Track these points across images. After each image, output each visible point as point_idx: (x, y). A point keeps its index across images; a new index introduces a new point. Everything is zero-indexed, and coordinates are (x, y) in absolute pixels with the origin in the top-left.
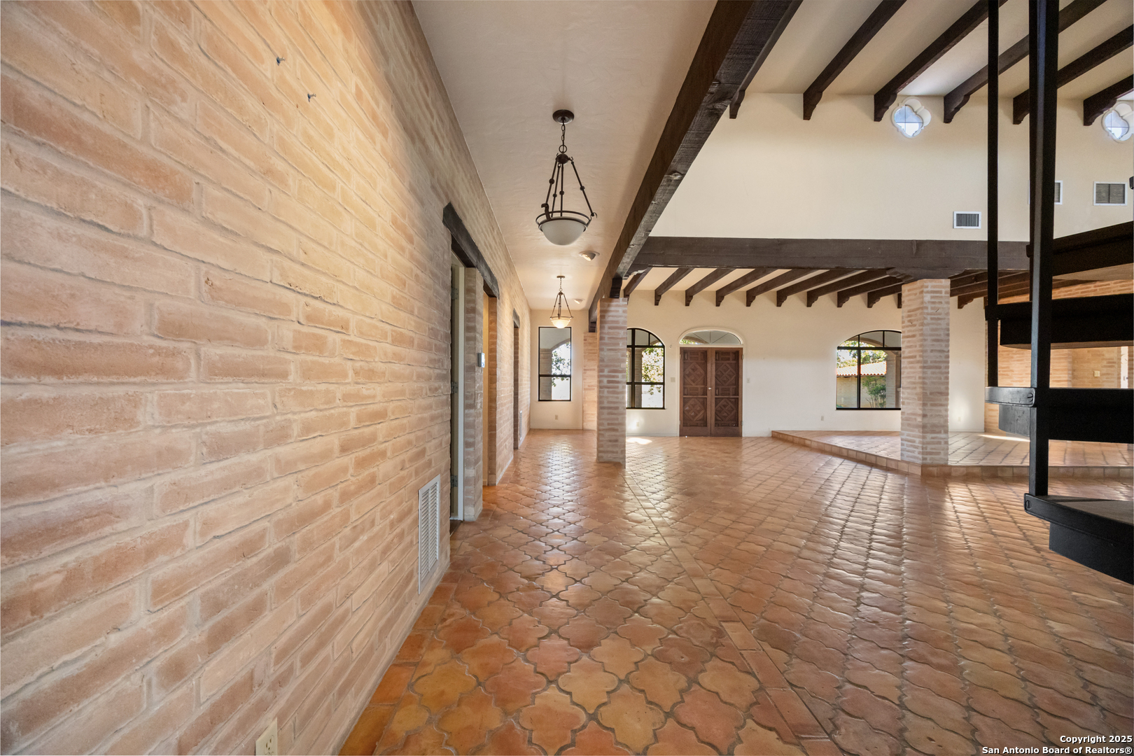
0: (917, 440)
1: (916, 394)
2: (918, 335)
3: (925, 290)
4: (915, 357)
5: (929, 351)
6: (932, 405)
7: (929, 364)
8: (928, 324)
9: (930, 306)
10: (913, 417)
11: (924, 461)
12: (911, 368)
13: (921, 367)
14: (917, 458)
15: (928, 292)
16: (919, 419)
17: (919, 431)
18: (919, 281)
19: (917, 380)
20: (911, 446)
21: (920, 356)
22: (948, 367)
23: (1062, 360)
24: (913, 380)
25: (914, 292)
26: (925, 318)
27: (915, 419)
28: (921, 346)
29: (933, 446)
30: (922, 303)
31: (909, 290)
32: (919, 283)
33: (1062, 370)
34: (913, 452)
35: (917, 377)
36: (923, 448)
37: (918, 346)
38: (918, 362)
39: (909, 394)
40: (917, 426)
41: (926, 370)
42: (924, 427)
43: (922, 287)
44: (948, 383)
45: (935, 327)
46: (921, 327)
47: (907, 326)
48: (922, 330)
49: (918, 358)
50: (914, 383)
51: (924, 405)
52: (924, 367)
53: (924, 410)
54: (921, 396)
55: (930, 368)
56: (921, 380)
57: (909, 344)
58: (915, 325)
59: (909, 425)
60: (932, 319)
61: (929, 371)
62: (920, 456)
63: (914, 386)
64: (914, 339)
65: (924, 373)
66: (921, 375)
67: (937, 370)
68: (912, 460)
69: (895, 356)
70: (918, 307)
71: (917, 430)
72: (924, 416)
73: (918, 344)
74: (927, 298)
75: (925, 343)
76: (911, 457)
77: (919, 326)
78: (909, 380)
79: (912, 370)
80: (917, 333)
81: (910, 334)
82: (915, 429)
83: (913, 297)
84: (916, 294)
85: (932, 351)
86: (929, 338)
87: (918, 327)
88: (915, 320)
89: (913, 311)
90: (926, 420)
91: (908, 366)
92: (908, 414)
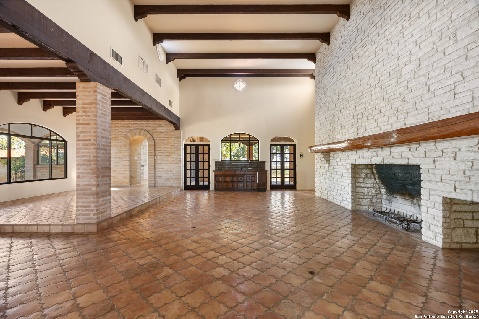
0: (92, 205)
1: (91, 169)
2: (92, 124)
3: (98, 90)
4: (90, 140)
5: (100, 137)
6: (102, 177)
7: (100, 147)
8: (100, 117)
9: (100, 103)
10: (88, 187)
11: (98, 220)
12: (86, 149)
13: (95, 149)
14: (92, 219)
15: (99, 93)
16: (94, 189)
17: (94, 198)
18: (92, 82)
19: (92, 158)
20: (87, 210)
21: (94, 140)
22: (110, 150)
23: (127, 151)
24: (87, 158)
25: (88, 90)
26: (98, 112)
27: (90, 189)
28: (95, 132)
29: (103, 207)
30: (96, 99)
31: (83, 87)
32: (92, 84)
33: (127, 156)
34: (89, 215)
35: (92, 156)
36: (97, 210)
37: (92, 132)
39: (84, 169)
40: (92, 194)
41: (98, 151)
42: (98, 194)
43: (96, 87)
44: (110, 161)
45: (104, 120)
46: (95, 118)
47: (82, 116)
48: (95, 120)
49: (92, 142)
50: (89, 161)
52: (97, 149)
54: (95, 171)
55: (101, 149)
56: (95, 159)
57: (83, 130)
58: (89, 116)
59: (84, 194)
60: (102, 113)
61: (101, 152)
62: (95, 217)
63: (89, 163)
64: (88, 126)
65: (97, 153)
66: (95, 154)
67: (105, 151)
68: (87, 221)
69: (33, 145)
70: (92, 102)
71: (92, 197)
72: (98, 185)
73: (92, 130)
74: (99, 97)
75: (98, 130)
76: (87, 219)
77: (93, 117)
78: (84, 158)
79: (87, 151)
80: (92, 122)
81: (85, 122)
82: (91, 197)
83: (87, 94)
84: (90, 92)
85: (102, 137)
86: (101, 127)
87: (91, 117)
88: (89, 112)
89: (87, 104)
90: (99, 189)
91: (83, 147)
92: (83, 185)
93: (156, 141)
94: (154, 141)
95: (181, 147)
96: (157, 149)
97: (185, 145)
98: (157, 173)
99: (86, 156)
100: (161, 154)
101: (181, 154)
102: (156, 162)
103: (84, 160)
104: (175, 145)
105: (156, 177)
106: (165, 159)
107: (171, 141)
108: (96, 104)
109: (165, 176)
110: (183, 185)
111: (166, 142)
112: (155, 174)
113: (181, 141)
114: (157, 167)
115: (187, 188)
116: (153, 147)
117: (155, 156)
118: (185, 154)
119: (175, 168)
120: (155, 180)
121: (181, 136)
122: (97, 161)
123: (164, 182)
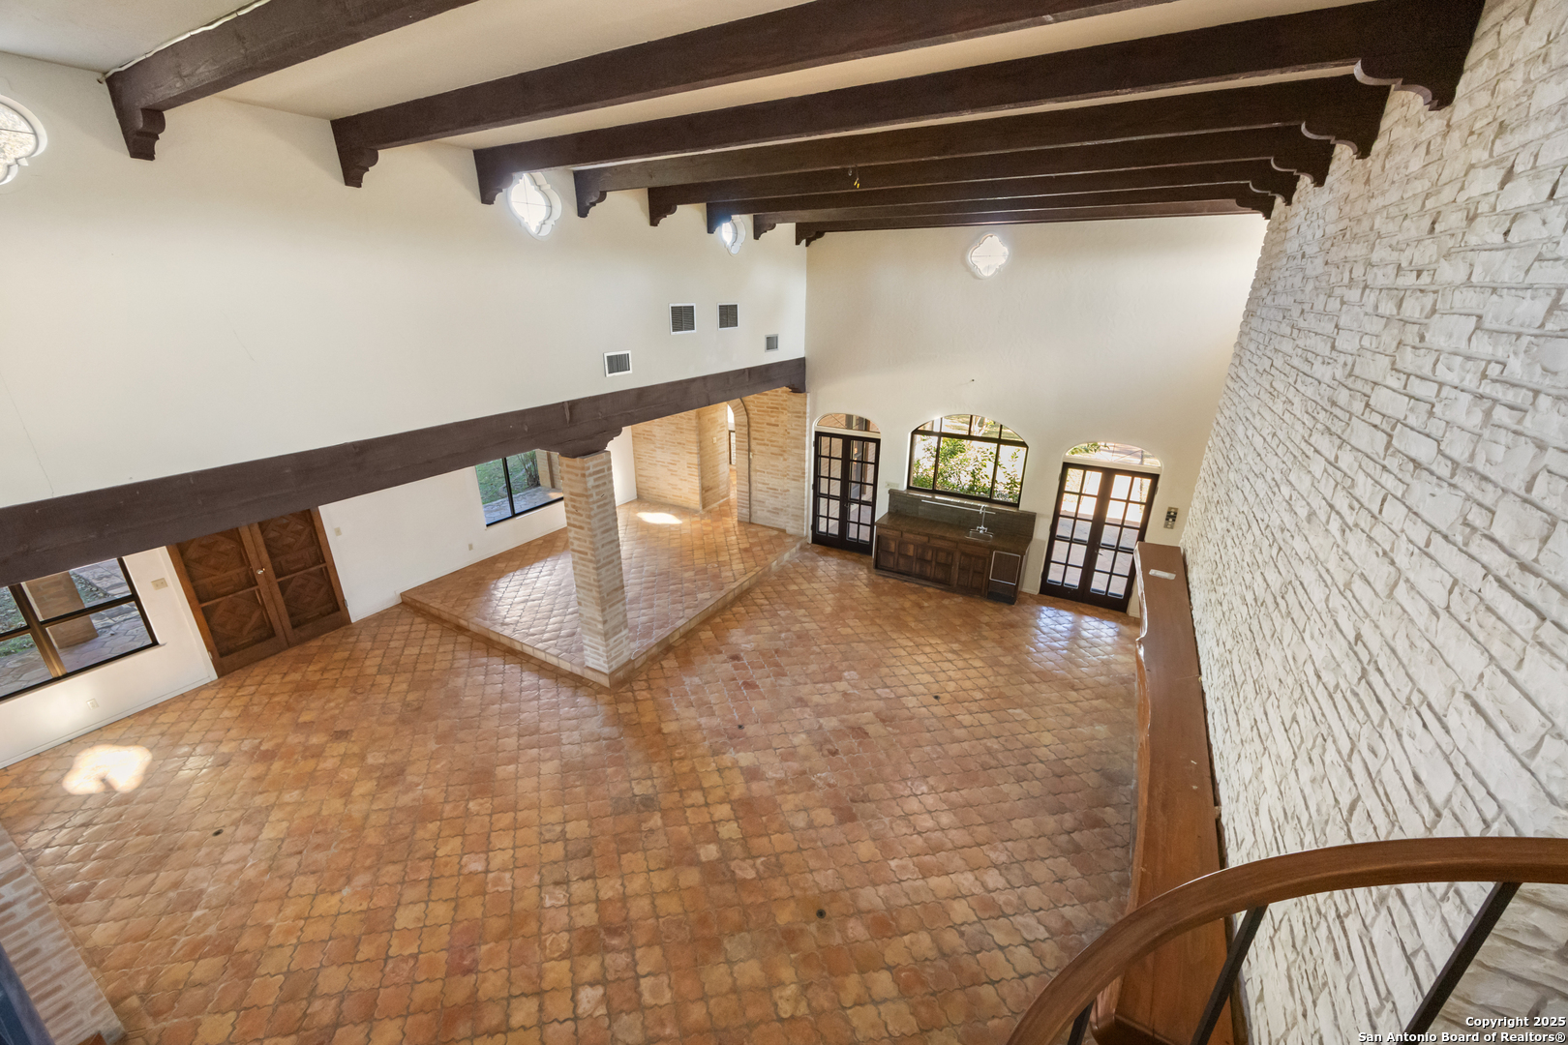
0: (601, 648)
1: (593, 597)
2: (586, 528)
3: (587, 473)
4: (587, 554)
5: (600, 547)
6: (610, 607)
7: (602, 562)
8: (595, 515)
9: (594, 492)
10: (593, 622)
11: (610, 670)
12: (584, 565)
13: (594, 567)
14: (604, 666)
15: (590, 475)
16: (600, 626)
17: (602, 639)
18: (578, 459)
19: (593, 581)
20: (596, 653)
21: (592, 555)
22: (620, 559)
24: (587, 580)
25: (574, 471)
26: (592, 509)
27: (596, 625)
28: (591, 543)
29: (617, 650)
30: (586, 487)
31: (567, 466)
32: (579, 462)
34: (598, 659)
35: (592, 578)
36: (607, 654)
37: (588, 542)
38: (591, 561)
39: (584, 595)
40: (599, 633)
41: (599, 569)
42: (606, 633)
43: (583, 466)
44: (622, 575)
45: (602, 516)
46: (588, 520)
47: (572, 513)
48: (589, 522)
49: (589, 557)
50: (589, 584)
51: (603, 610)
52: (597, 567)
53: (603, 616)
54: (599, 600)
55: (604, 565)
56: (597, 583)
57: (577, 536)
58: (581, 515)
59: (590, 630)
60: (599, 507)
61: (604, 569)
62: (608, 663)
63: (590, 587)
64: (582, 531)
65: (599, 574)
66: (595, 577)
67: (610, 566)
68: (598, 667)
70: (581, 491)
71: (599, 638)
72: (605, 622)
73: (588, 539)
74: (591, 482)
75: (595, 538)
76: (597, 665)
77: (586, 516)
78: (582, 579)
79: (585, 569)
80: (585, 526)
81: (577, 524)
82: (597, 637)
83: (574, 477)
84: (577, 475)
85: (603, 546)
86: (598, 532)
87: (584, 518)
88: (580, 508)
89: (576, 495)
90: (607, 626)
91: (579, 561)
92: (587, 618)
93: (751, 415)
94: (748, 414)
95: (807, 438)
96: (754, 434)
97: (819, 435)
98: (754, 493)
99: (585, 577)
100: (763, 448)
101: (807, 458)
102: (752, 466)
103: (584, 582)
104: (793, 433)
105: (753, 502)
106: (772, 463)
107: (784, 417)
108: (587, 497)
109: (771, 502)
110: (810, 532)
111: (773, 420)
112: (750, 493)
113: (808, 424)
114: (753, 478)
115: (821, 540)
116: (745, 430)
117: (749, 450)
118: (818, 456)
119: (792, 491)
120: (750, 508)
121: (808, 410)
122: (600, 587)
123: (768, 514)
